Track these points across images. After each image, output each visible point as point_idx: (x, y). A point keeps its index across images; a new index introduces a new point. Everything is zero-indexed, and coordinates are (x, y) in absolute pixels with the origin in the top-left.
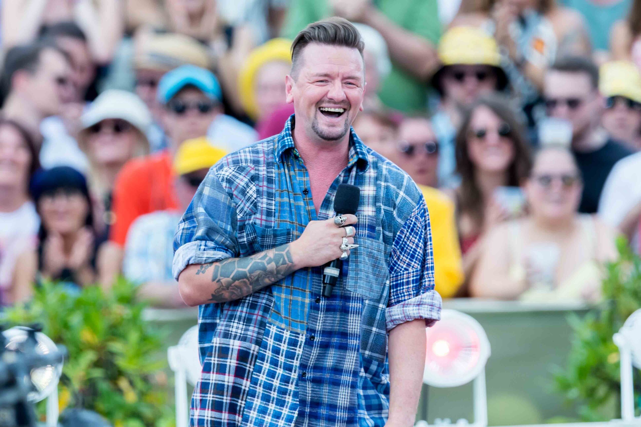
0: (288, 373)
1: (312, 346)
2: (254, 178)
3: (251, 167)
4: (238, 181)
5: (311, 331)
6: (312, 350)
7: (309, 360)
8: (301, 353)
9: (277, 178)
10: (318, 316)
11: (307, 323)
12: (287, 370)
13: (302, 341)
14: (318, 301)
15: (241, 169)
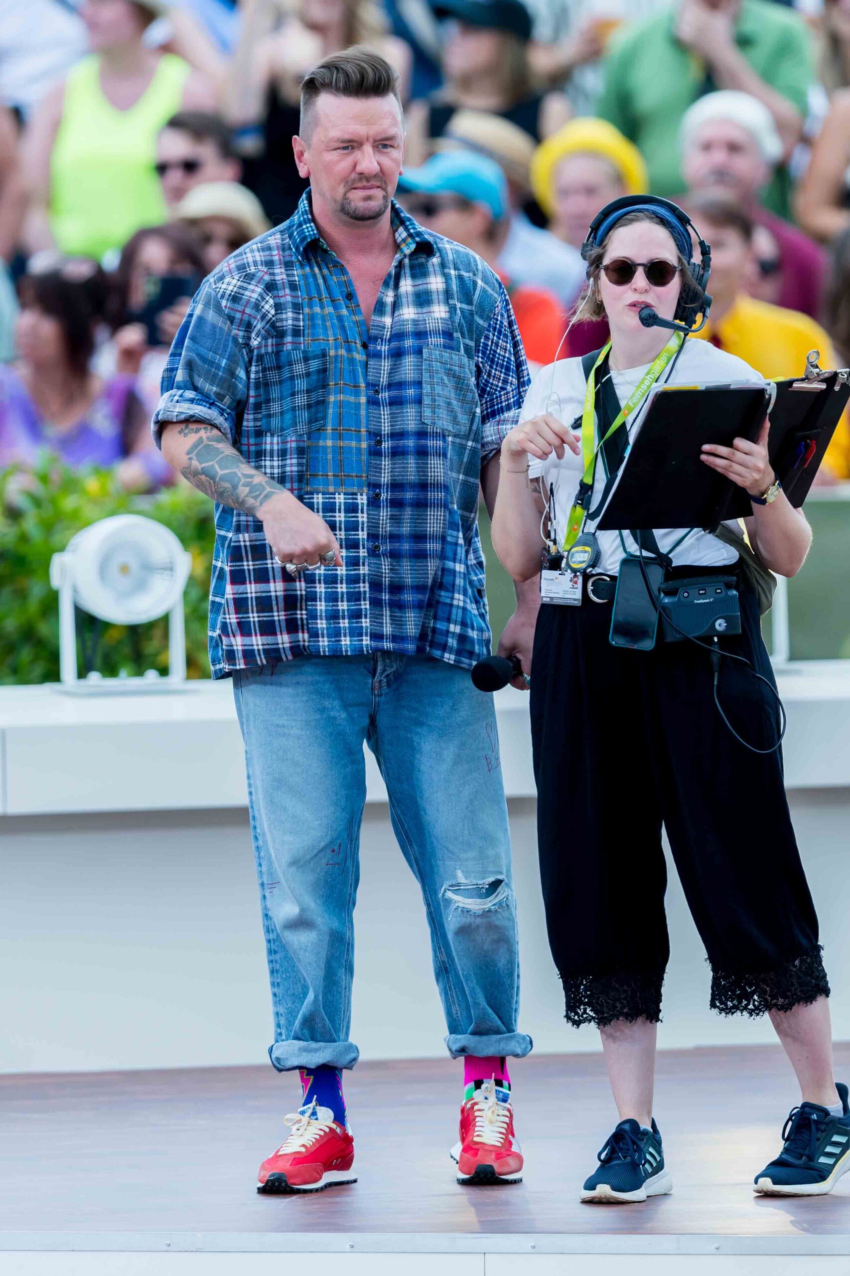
0: (354, 552)
1: (379, 507)
2: (271, 287)
3: (263, 271)
4: (247, 293)
5: (374, 486)
6: (380, 512)
7: (379, 528)
8: (365, 520)
9: (302, 282)
10: (381, 465)
11: (367, 477)
12: (351, 548)
13: (363, 504)
14: (379, 443)
15: (249, 277)
